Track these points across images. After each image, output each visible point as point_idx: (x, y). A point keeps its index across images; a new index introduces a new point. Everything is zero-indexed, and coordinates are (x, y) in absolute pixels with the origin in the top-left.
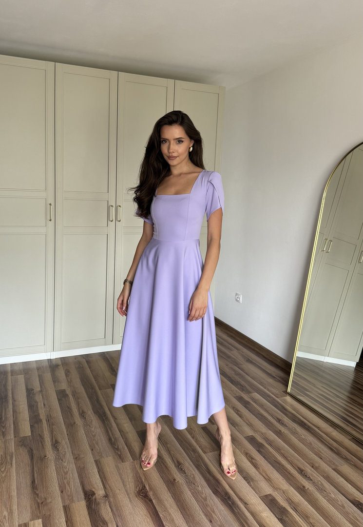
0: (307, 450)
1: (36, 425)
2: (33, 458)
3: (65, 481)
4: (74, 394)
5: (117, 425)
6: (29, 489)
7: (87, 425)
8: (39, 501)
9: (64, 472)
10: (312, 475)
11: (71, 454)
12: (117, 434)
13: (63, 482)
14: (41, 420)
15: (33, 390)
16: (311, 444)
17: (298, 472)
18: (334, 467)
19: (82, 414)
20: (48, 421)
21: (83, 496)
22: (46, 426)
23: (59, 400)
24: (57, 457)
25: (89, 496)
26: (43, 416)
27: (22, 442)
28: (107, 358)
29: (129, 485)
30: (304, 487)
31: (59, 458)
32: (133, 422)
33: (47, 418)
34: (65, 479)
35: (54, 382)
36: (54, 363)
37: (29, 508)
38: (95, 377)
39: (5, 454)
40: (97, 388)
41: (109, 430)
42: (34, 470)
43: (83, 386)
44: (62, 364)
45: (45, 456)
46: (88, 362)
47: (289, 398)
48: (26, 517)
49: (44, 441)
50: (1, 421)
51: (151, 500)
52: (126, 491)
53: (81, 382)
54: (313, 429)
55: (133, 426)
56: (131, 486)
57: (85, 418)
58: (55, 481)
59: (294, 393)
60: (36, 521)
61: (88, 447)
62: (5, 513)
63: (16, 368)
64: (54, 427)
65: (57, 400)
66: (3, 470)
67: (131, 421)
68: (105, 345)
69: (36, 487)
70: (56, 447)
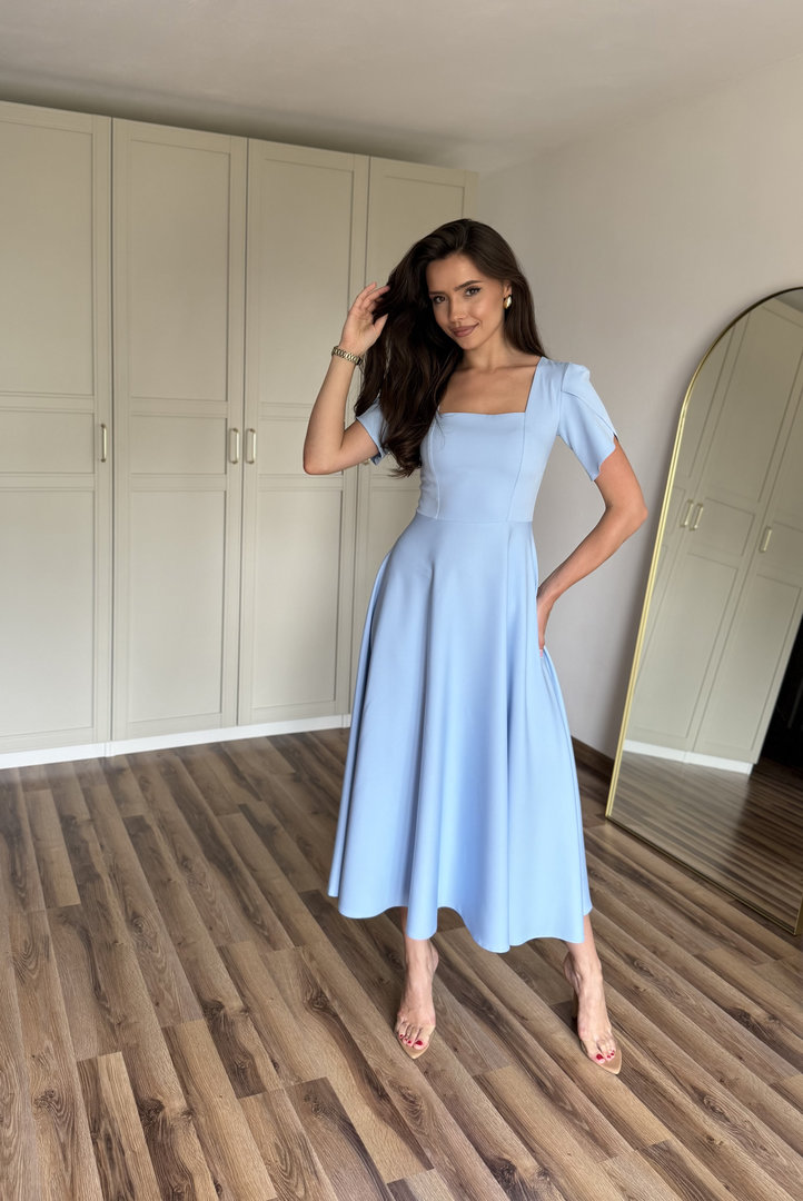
0: (645, 923)
1: (89, 885)
2: (91, 945)
3: (162, 986)
4: (164, 824)
5: (259, 882)
6: (90, 999)
7: (195, 882)
8: (112, 1020)
9: (157, 968)
10: (653, 967)
11: (168, 937)
12: (260, 899)
13: (158, 987)
14: (98, 876)
15: (74, 818)
16: (652, 912)
17: (627, 963)
18: (696, 952)
19: (184, 863)
20: (113, 876)
21: (200, 1012)
22: (111, 886)
23: (133, 837)
24: (140, 942)
25: (213, 1011)
26: (101, 867)
27: (64, 917)
28: (225, 753)
29: (291, 989)
30: (637, 988)
31: (145, 945)
32: (290, 876)
33: (112, 870)
34: (160, 980)
35: (118, 802)
36: (113, 764)
37: (94, 1034)
38: (203, 792)
39: (32, 938)
40: (210, 813)
41: (241, 891)
42: (95, 969)
43: (181, 808)
44: (132, 767)
45: (116, 942)
46: (187, 763)
47: (608, 829)
48: (91, 1049)
49: (109, 914)
50: (16, 880)
51: (335, 1016)
52: (286, 1000)
53: (176, 799)
54: (657, 886)
55: (291, 883)
56: (295, 991)
57: (190, 870)
58: (141, 985)
59: (618, 819)
60: (112, 1056)
61: (201, 923)
62: (48, 1043)
63: (33, 776)
64: (127, 887)
65: (127, 837)
66: (32, 967)
67: (286, 875)
68: (221, 727)
69: (104, 995)
70: (137, 925)
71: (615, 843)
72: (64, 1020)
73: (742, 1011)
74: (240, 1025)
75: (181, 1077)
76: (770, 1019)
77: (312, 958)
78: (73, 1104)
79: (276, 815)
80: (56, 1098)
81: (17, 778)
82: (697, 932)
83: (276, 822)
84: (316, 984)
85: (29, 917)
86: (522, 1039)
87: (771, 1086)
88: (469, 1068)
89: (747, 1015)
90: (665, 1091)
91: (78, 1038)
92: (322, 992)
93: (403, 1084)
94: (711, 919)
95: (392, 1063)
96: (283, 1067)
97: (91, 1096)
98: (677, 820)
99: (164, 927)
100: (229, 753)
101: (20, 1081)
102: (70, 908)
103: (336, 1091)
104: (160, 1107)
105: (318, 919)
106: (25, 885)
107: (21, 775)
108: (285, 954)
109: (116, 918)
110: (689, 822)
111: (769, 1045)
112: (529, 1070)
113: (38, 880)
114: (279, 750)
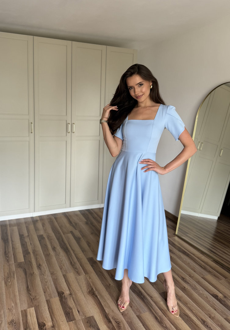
0: (187, 267)
1: (27, 256)
2: (26, 274)
3: (46, 287)
4: (49, 237)
5: (75, 255)
6: (26, 291)
7: (57, 255)
8: (32, 297)
9: (45, 282)
10: (189, 281)
11: (49, 272)
12: (75, 260)
13: (45, 287)
14: (29, 253)
15: (23, 235)
16: (189, 264)
17: (182, 280)
18: (202, 276)
19: (54, 249)
20: (34, 253)
21: (57, 295)
22: (33, 256)
23: (40, 241)
24: (41, 273)
25: (61, 295)
26: (30, 250)
27: (19, 265)
28: (67, 216)
29: (84, 288)
30: (185, 287)
31: (42, 274)
32: (84, 253)
33: (33, 251)
34: (46, 285)
35: (36, 230)
36: (35, 219)
37: (26, 302)
38: (60, 227)
39: (10, 272)
40: (62, 234)
41: (70, 257)
42: (27, 281)
43: (53, 232)
44: (40, 220)
45: (34, 273)
46: (56, 218)
47: (176, 238)
48: (25, 306)
49: (32, 264)
50: (6, 254)
51: (96, 296)
52: (82, 291)
53: (52, 230)
54: (190, 255)
55: (85, 255)
56: (85, 288)
57: (56, 251)
58: (40, 286)
59: (180, 235)
60: (31, 309)
61: (59, 268)
62: (13, 305)
63: (12, 222)
64: (38, 256)
65: (38, 241)
66: (9, 281)
67: (83, 252)
68: (66, 208)
69: (30, 290)
70: (40, 268)
71: (178, 242)
72: (18, 298)
73: (216, 295)
74: (69, 299)
75: (51, 316)
76: (224, 297)
77: (90, 278)
78: (19, 324)
79: (81, 235)
80: (14, 322)
81: (8, 223)
82: (202, 270)
83: (81, 236)
84: (91, 286)
85: (9, 265)
86: (151, 304)
87: (225, 319)
88: (135, 313)
89: (217, 296)
90: (193, 320)
91: (22, 303)
92: (93, 289)
93: (116, 318)
94: (207, 266)
95: (113, 311)
96: (81, 313)
97: (24, 321)
98: (196, 235)
99: (48, 269)
100: (68, 215)
101: (5, 317)
102: (21, 262)
103: (96, 320)
104: (44, 325)
105: (92, 266)
106: (8, 256)
107: (9, 222)
108: (82, 277)
109: (34, 266)
110: (200, 236)
111: (224, 306)
112: (153, 313)
113: (12, 254)
114: (82, 214)
